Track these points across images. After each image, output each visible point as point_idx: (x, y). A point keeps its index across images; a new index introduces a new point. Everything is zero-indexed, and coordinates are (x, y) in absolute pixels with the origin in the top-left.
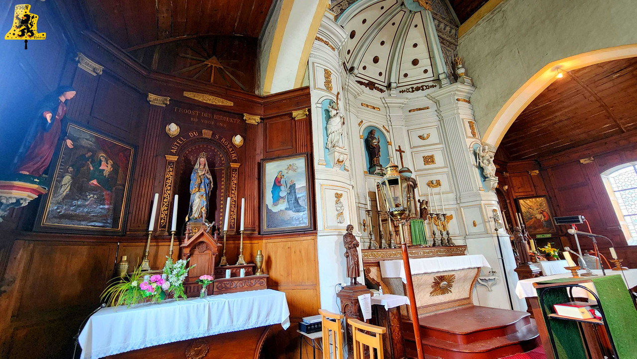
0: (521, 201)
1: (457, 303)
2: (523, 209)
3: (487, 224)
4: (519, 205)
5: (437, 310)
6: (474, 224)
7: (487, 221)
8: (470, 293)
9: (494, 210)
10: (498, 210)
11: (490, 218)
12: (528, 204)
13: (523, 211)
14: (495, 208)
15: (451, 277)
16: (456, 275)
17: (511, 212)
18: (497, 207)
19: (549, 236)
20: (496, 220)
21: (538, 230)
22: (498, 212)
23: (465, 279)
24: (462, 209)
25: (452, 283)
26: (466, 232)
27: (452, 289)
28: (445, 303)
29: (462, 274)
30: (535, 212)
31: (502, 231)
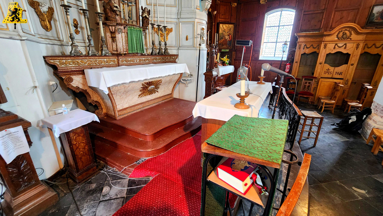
0: (221, 25)
1: (161, 99)
2: (220, 31)
3: (195, 39)
4: (219, 27)
5: (143, 107)
6: (186, 38)
7: (196, 37)
8: (173, 90)
9: (203, 29)
10: (205, 29)
11: (198, 34)
12: (224, 28)
13: (220, 33)
14: (204, 27)
15: (158, 82)
16: (163, 80)
17: (213, 32)
18: (205, 27)
19: (228, 50)
20: (201, 37)
21: (224, 46)
22: (205, 31)
23: (170, 82)
24: (180, 24)
25: (159, 86)
26: (180, 44)
27: (159, 90)
28: (151, 100)
29: (168, 79)
30: (226, 34)
31: (204, 46)
